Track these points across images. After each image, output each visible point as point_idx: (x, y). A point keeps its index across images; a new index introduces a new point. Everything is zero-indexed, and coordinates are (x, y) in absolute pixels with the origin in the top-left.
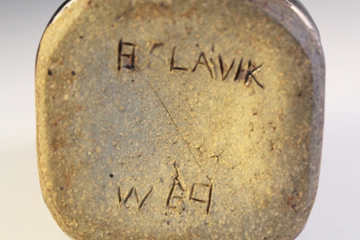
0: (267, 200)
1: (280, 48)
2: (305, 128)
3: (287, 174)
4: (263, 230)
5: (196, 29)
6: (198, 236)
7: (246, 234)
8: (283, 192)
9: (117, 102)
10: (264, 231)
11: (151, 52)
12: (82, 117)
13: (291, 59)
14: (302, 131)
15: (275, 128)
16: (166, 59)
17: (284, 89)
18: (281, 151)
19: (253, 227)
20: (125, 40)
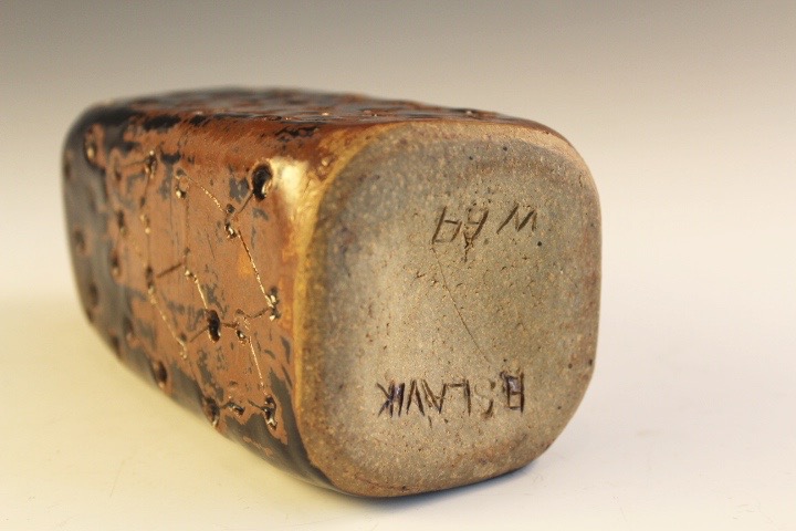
0: (377, 236)
1: (364, 441)
2: (334, 344)
3: (353, 276)
4: (381, 192)
5: (450, 441)
6: (459, 177)
7: (402, 183)
8: (360, 249)
9: (525, 334)
10: (381, 189)
11: (491, 403)
12: (566, 316)
13: (352, 430)
14: (337, 338)
15: (367, 336)
16: (476, 396)
17: (357, 390)
18: (361, 307)
19: (394, 194)
20: (518, 411)
